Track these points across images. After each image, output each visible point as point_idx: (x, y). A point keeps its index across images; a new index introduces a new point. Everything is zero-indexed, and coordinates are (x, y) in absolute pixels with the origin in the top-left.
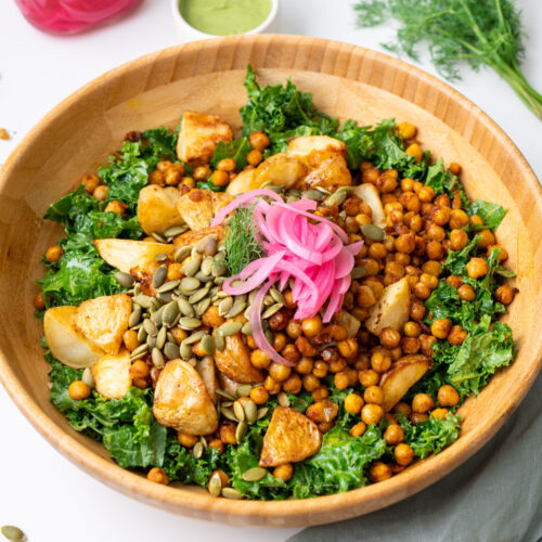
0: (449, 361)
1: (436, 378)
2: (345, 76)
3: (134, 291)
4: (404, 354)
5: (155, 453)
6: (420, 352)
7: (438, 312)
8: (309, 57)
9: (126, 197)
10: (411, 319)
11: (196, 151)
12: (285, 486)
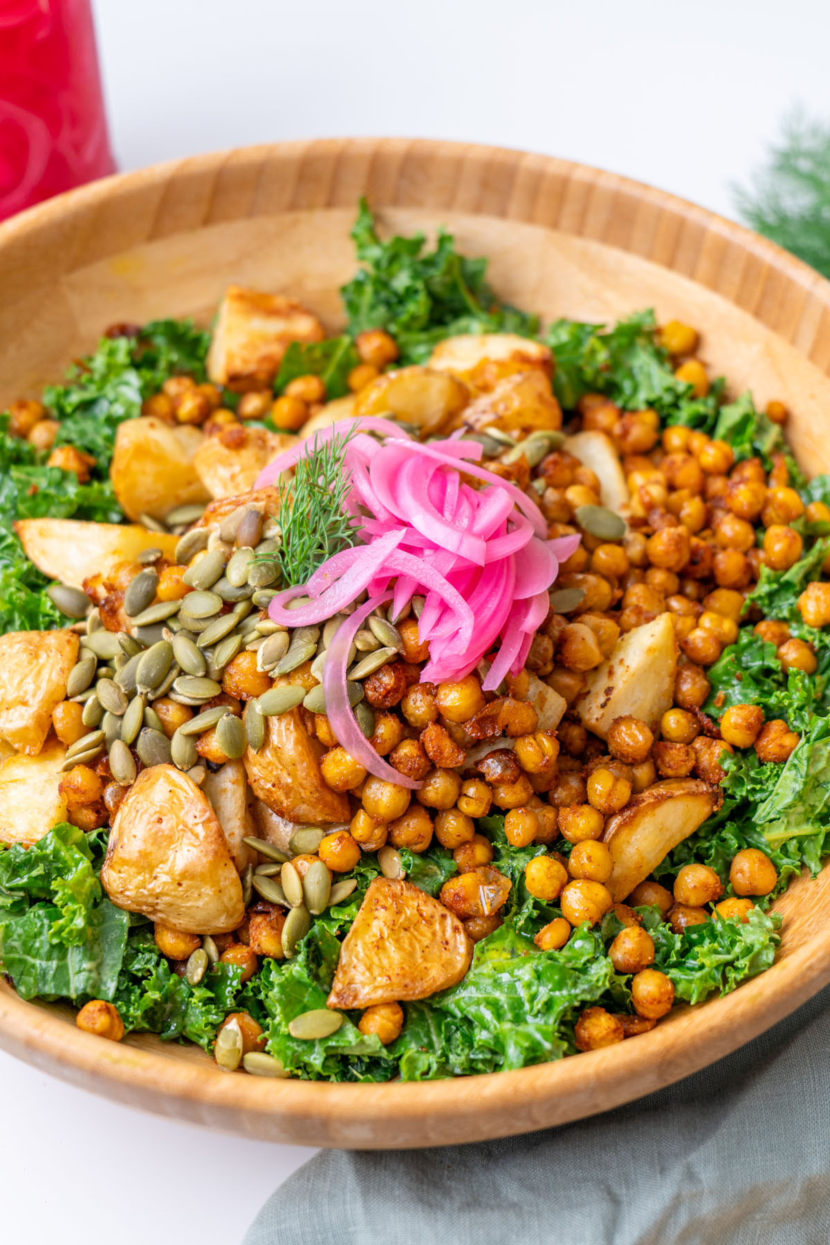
0: (758, 796)
1: (728, 833)
2: (555, 225)
3: (86, 625)
4: (659, 778)
5: (99, 968)
6: (695, 774)
7: (735, 692)
8: (485, 184)
9: (93, 442)
10: (676, 704)
11: (245, 361)
12: (384, 1053)
